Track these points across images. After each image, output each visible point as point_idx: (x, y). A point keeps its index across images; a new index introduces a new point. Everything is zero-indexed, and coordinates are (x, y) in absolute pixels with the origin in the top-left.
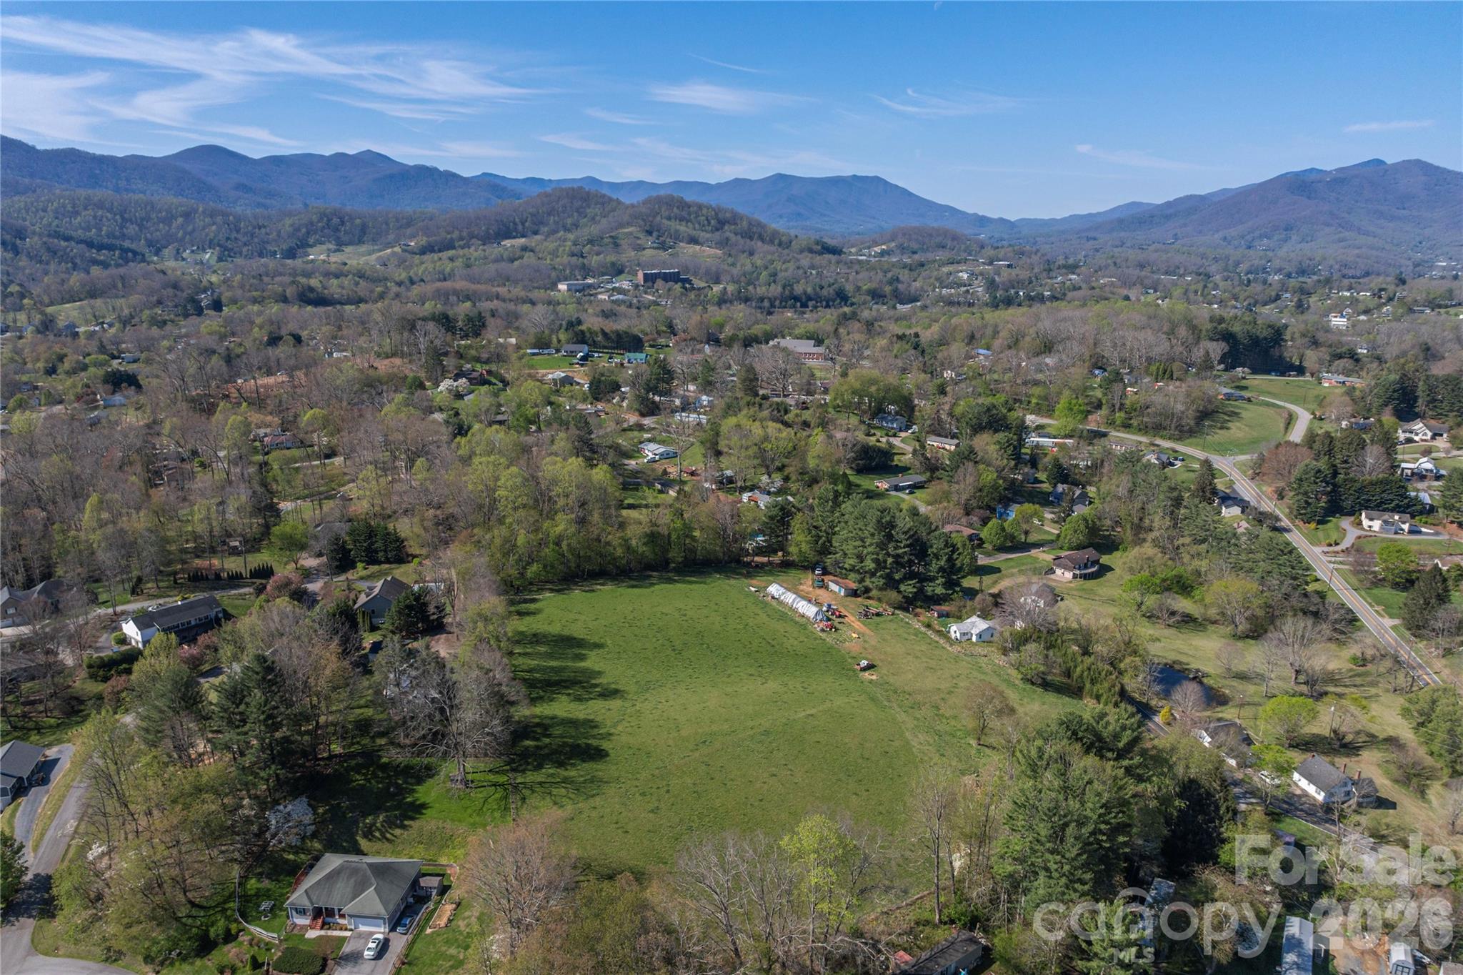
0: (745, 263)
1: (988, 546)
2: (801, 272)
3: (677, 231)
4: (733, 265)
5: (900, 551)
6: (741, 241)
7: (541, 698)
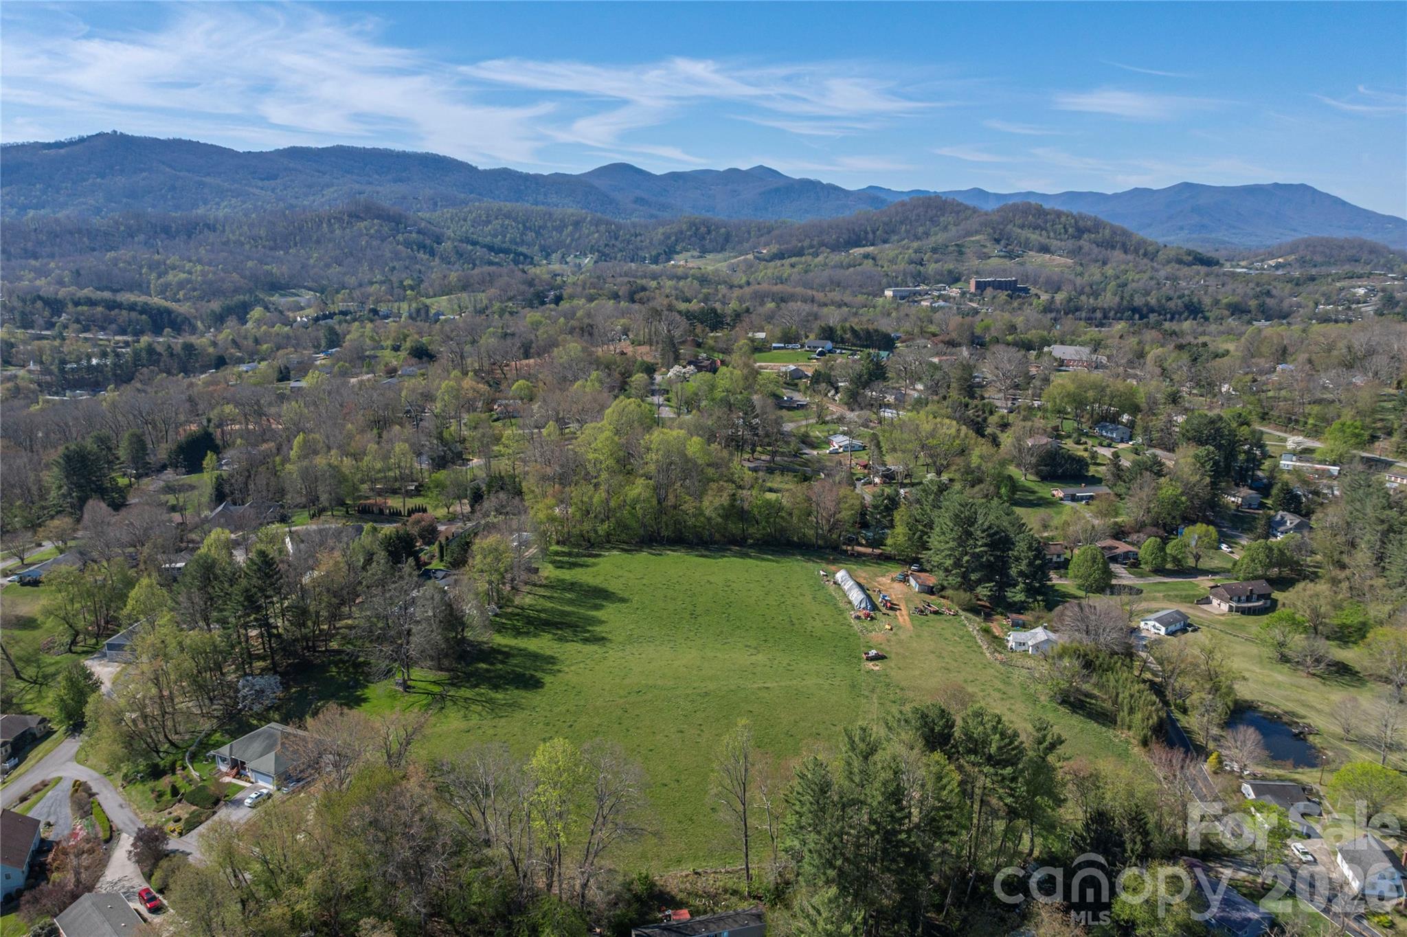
0: (1095, 273)
3: (1027, 239)
4: (1081, 274)
6: (1096, 250)
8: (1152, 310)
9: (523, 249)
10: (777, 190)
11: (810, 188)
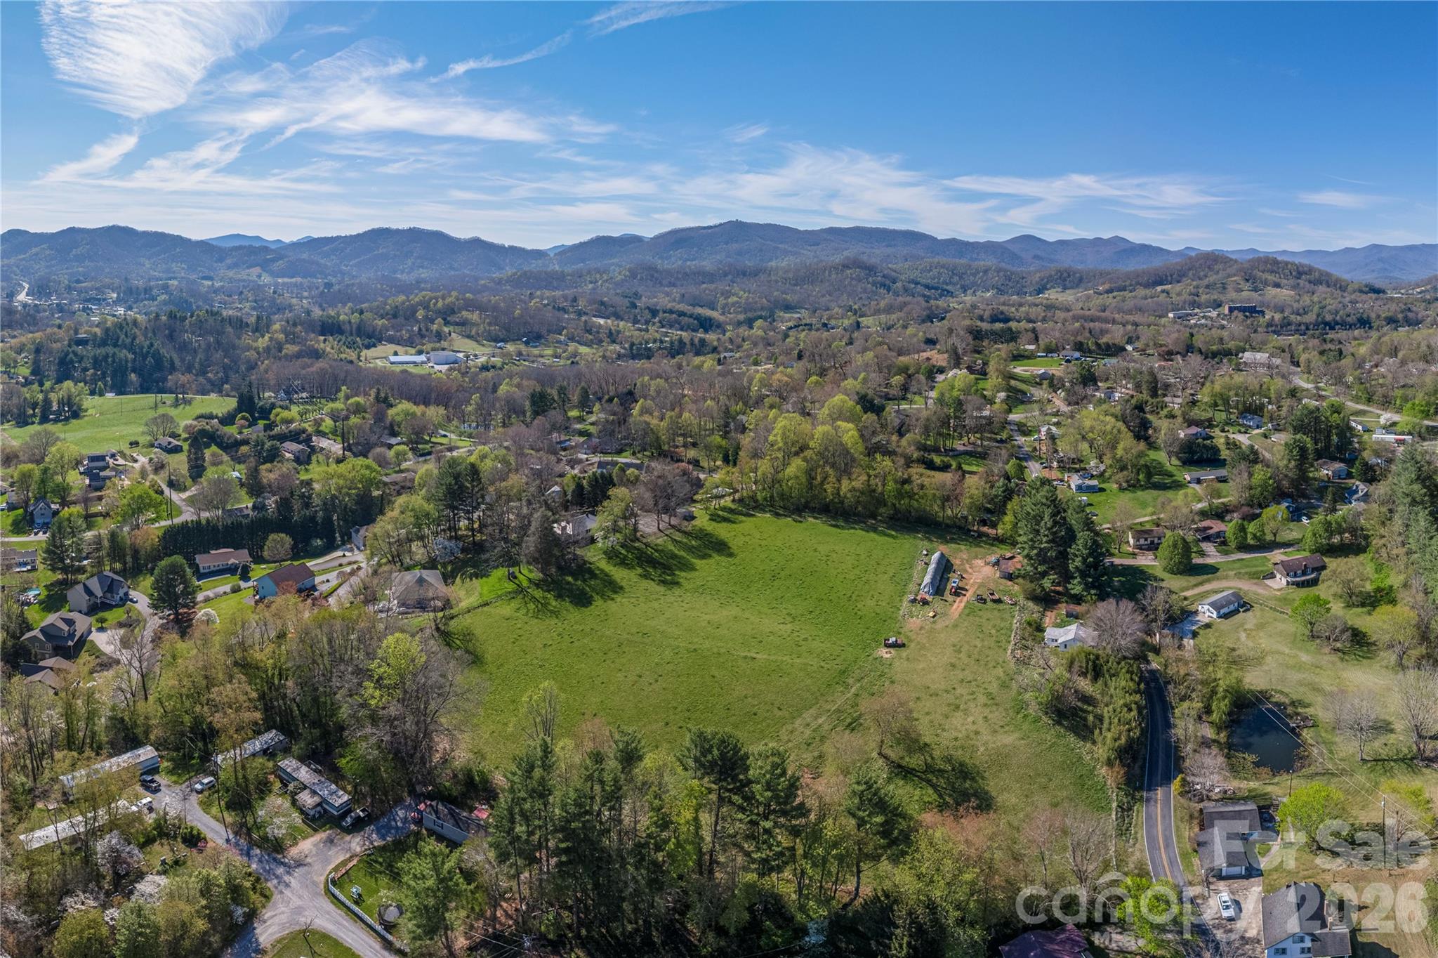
2: (1341, 305)
3: (1266, 279)
4: (1298, 301)
6: (1309, 285)
8: (1337, 323)
9: (949, 288)
10: (1125, 250)
11: (1145, 249)
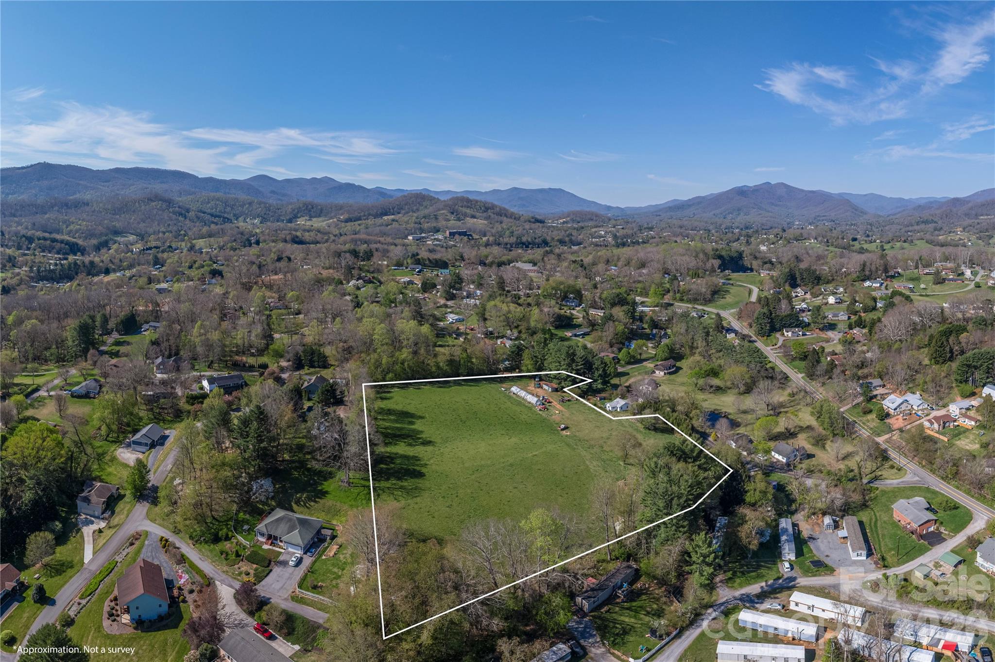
0: (498, 227)
1: (622, 362)
2: (525, 231)
3: (465, 212)
4: (493, 228)
5: (579, 367)
6: (496, 217)
7: (390, 443)
9: (226, 215)
